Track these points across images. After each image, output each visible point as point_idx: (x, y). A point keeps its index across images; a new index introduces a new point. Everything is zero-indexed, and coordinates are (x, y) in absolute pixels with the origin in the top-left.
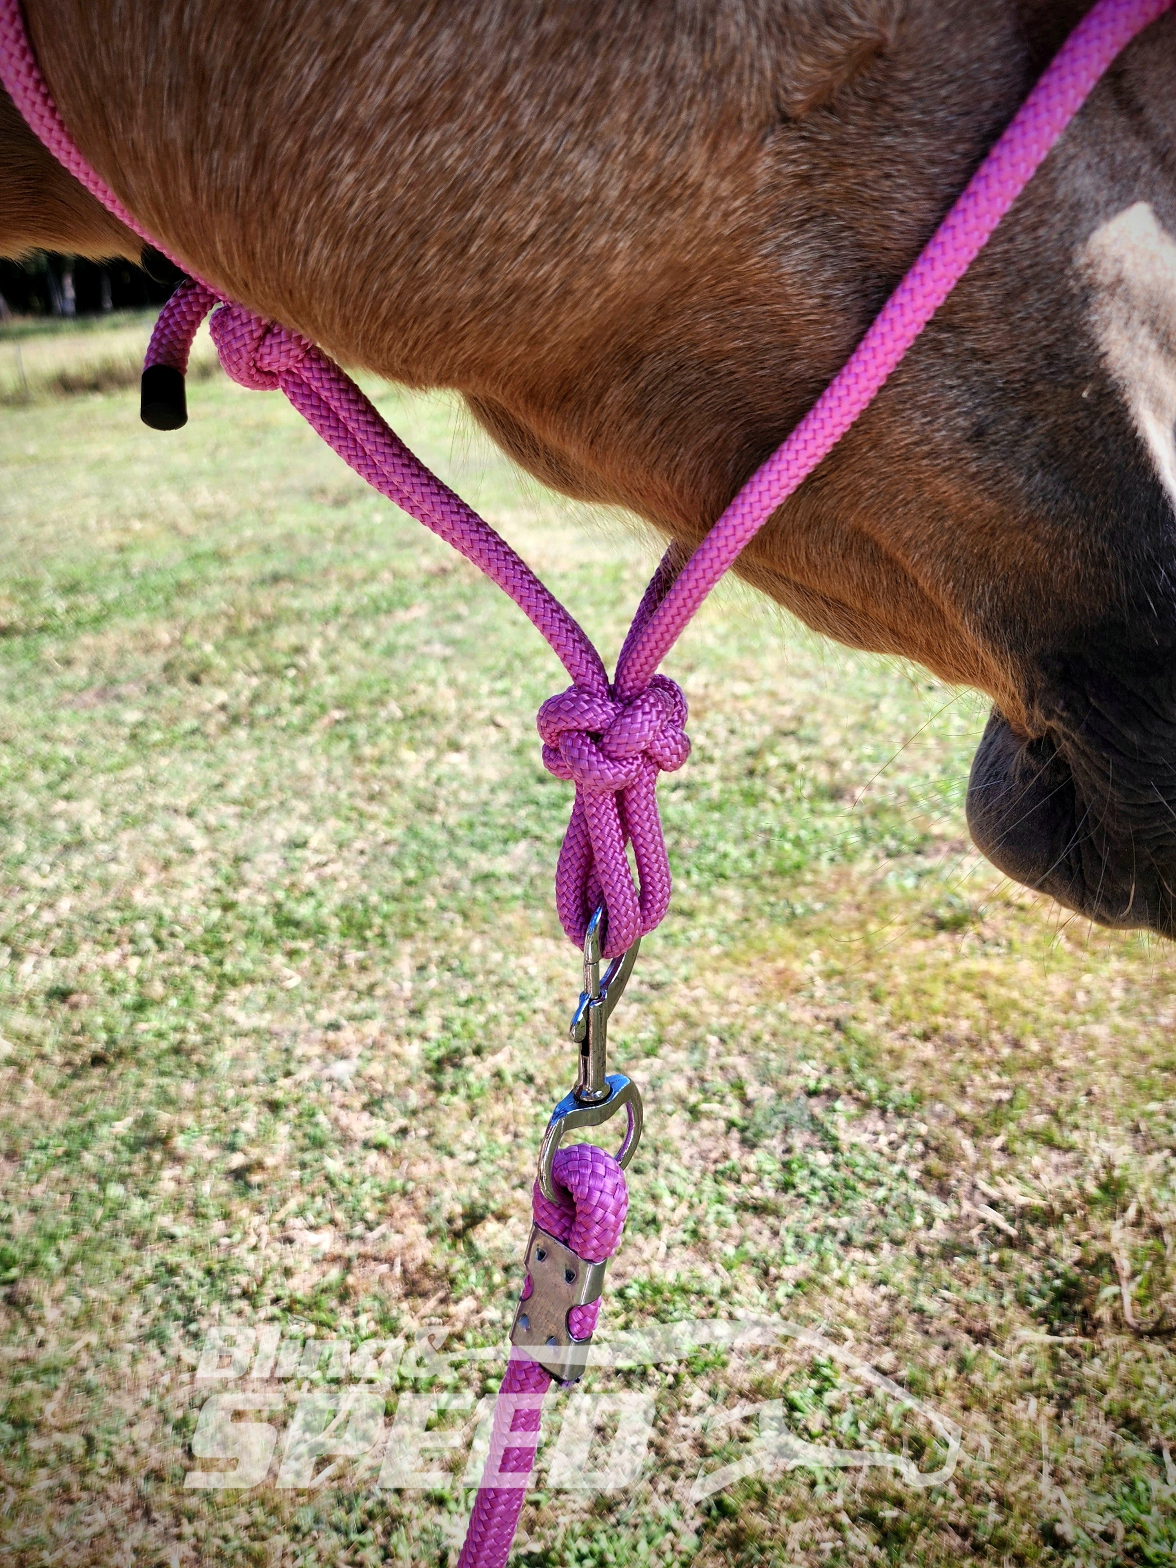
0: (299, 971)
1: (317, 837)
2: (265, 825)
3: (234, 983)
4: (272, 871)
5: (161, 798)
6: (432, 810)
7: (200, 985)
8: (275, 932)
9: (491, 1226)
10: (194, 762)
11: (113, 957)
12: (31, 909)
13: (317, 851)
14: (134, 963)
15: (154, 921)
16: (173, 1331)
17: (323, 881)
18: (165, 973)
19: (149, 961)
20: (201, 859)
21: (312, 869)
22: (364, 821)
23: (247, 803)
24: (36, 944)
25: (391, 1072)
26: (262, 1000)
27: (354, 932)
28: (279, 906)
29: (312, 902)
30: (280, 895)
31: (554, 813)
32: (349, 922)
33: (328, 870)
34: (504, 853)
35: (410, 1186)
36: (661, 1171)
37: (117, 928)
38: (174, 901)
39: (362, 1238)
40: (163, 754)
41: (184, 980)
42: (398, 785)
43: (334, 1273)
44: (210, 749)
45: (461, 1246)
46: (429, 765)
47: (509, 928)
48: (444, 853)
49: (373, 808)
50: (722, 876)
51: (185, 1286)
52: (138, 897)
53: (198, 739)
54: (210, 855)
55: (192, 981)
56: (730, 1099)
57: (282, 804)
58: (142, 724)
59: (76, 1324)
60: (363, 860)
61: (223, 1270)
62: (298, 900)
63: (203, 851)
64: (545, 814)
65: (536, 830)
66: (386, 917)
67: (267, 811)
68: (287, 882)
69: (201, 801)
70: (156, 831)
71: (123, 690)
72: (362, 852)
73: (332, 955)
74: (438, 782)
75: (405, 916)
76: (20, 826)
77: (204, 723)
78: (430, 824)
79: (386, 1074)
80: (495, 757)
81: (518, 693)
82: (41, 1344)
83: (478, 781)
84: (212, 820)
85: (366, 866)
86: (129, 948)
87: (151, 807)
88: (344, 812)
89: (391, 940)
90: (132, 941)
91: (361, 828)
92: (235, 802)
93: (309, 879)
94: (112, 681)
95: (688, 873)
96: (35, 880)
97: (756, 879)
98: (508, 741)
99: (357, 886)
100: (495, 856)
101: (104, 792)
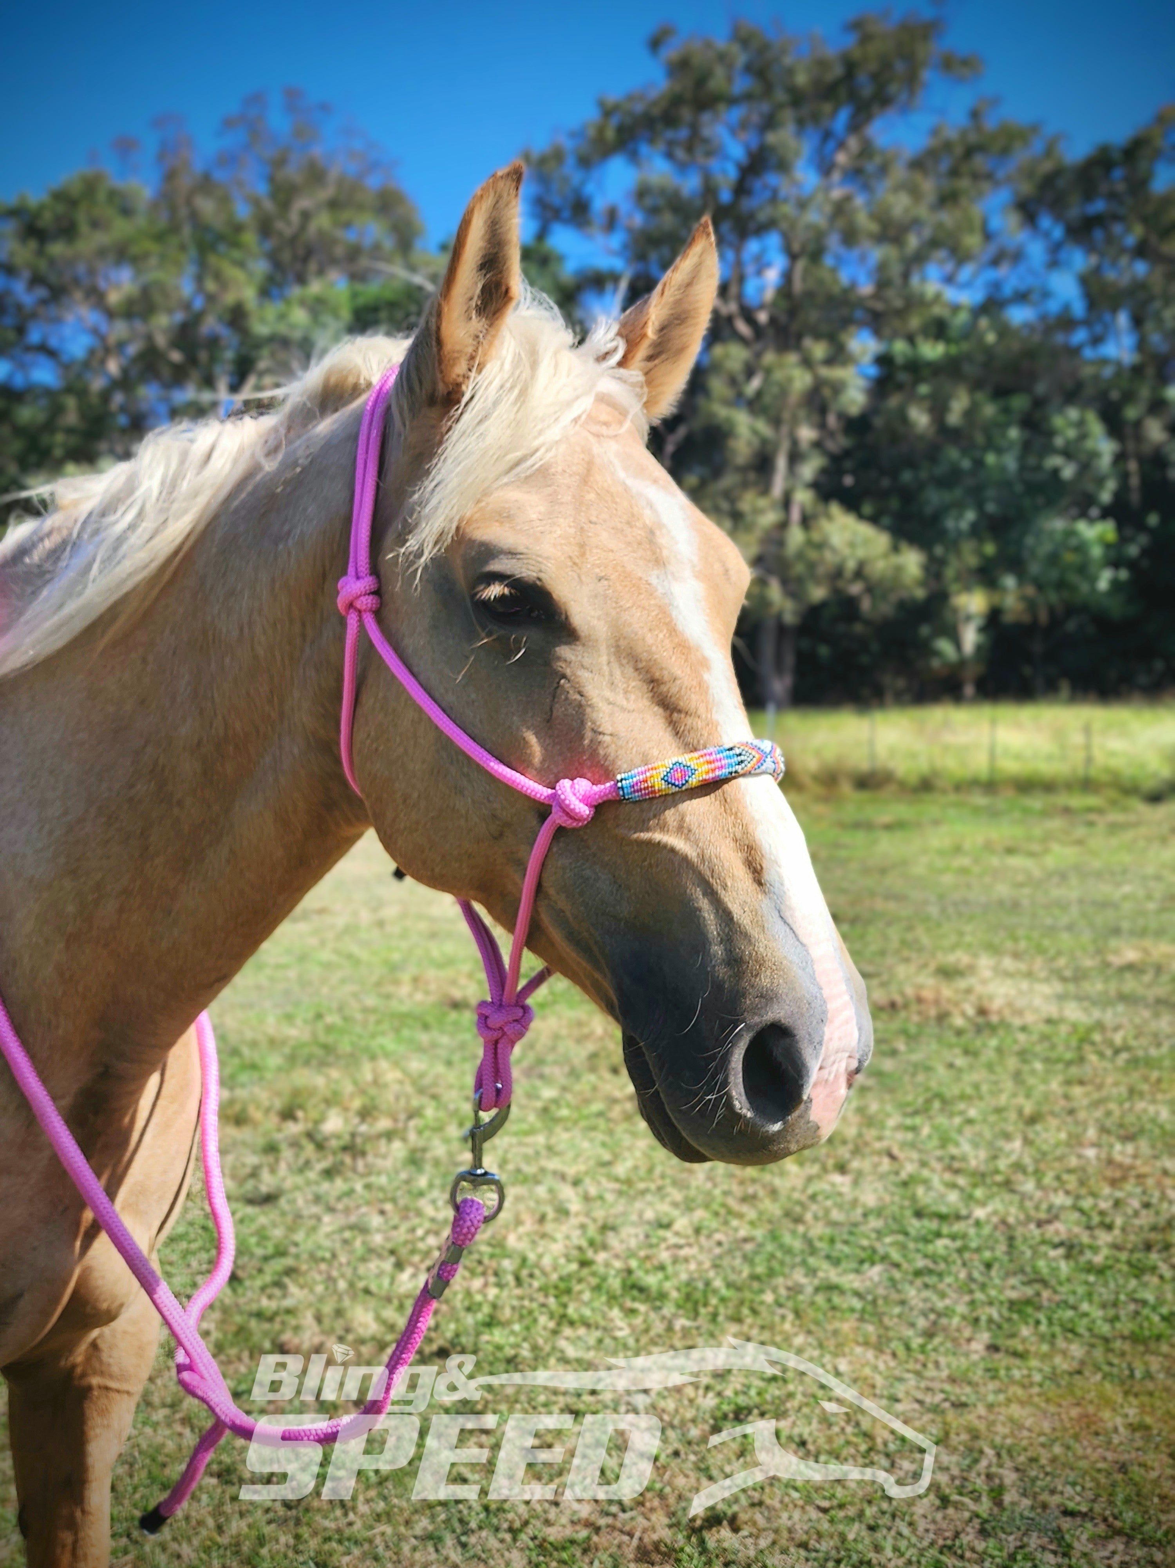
0: (630, 1325)
1: (682, 1223)
2: (638, 1205)
3: (572, 1323)
4: (633, 1243)
5: (553, 1164)
6: (798, 1220)
7: (543, 1320)
8: (619, 1292)
9: (725, 1532)
10: (592, 1140)
11: (477, 1283)
12: (420, 1232)
13: (677, 1234)
14: (492, 1292)
15: (517, 1261)
16: (449, 1540)
17: (675, 1260)
18: (515, 1303)
19: (505, 1293)
20: (574, 1221)
21: (668, 1248)
22: (729, 1218)
23: (629, 1182)
24: (416, 1258)
25: (681, 1410)
26: (592, 1341)
27: (689, 1306)
28: (629, 1272)
29: (660, 1275)
30: (634, 1264)
31: (921, 1246)
32: (688, 1297)
33: (683, 1252)
34: (857, 1271)
35: (668, 1490)
36: (893, 1533)
37: (486, 1261)
38: (540, 1250)
39: (615, 1516)
40: (567, 1129)
41: (530, 1312)
42: (773, 1193)
43: (583, 1533)
44: (611, 1133)
45: (694, 1539)
46: (810, 1179)
47: (836, 1333)
48: (798, 1260)
49: (745, 1208)
50: (1072, 1331)
51: (465, 1512)
52: (512, 1241)
53: (602, 1123)
54: (582, 1219)
55: (536, 1314)
56: (984, 1499)
57: (660, 1189)
58: (556, 1102)
59: (378, 1517)
60: (718, 1251)
61: (498, 1510)
62: (647, 1272)
63: (577, 1214)
64: (911, 1245)
65: (896, 1256)
66: (723, 1300)
67: (644, 1192)
68: (642, 1253)
69: (586, 1173)
70: (541, 1191)
71: (547, 1070)
72: (719, 1244)
73: (663, 1318)
74: (813, 1197)
75: (742, 1303)
76: (428, 1168)
77: (610, 1109)
78: (794, 1232)
79: (677, 1411)
80: (879, 1185)
81: (926, 1131)
82: (350, 1524)
83: (855, 1202)
84: (593, 1191)
85: (720, 1257)
86: (492, 1279)
87: (543, 1170)
88: (715, 1206)
89: (721, 1318)
90: (496, 1274)
91: (726, 1223)
92: (617, 1180)
93: (664, 1256)
94: (540, 1061)
95: (1038, 1322)
96: (430, 1211)
97: (1106, 1340)
98: (897, 1173)
99: (707, 1271)
100: (845, 1272)
101: (506, 1152)
